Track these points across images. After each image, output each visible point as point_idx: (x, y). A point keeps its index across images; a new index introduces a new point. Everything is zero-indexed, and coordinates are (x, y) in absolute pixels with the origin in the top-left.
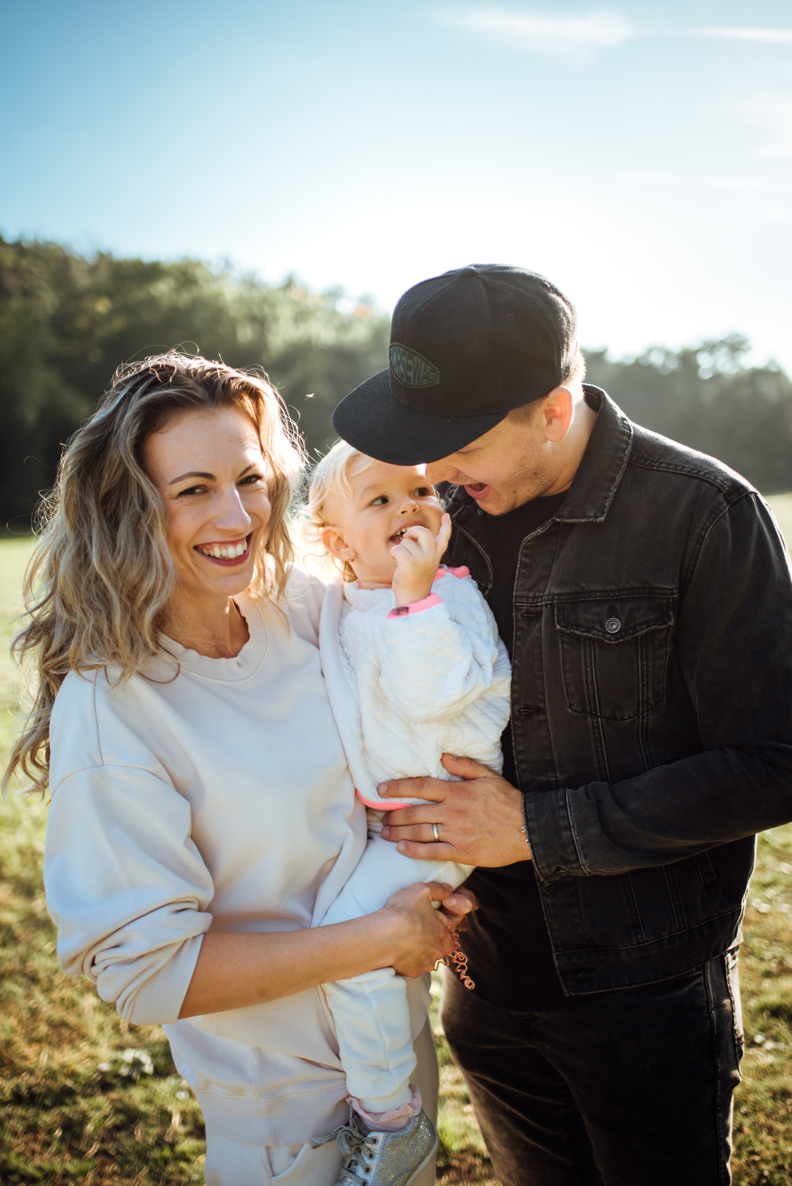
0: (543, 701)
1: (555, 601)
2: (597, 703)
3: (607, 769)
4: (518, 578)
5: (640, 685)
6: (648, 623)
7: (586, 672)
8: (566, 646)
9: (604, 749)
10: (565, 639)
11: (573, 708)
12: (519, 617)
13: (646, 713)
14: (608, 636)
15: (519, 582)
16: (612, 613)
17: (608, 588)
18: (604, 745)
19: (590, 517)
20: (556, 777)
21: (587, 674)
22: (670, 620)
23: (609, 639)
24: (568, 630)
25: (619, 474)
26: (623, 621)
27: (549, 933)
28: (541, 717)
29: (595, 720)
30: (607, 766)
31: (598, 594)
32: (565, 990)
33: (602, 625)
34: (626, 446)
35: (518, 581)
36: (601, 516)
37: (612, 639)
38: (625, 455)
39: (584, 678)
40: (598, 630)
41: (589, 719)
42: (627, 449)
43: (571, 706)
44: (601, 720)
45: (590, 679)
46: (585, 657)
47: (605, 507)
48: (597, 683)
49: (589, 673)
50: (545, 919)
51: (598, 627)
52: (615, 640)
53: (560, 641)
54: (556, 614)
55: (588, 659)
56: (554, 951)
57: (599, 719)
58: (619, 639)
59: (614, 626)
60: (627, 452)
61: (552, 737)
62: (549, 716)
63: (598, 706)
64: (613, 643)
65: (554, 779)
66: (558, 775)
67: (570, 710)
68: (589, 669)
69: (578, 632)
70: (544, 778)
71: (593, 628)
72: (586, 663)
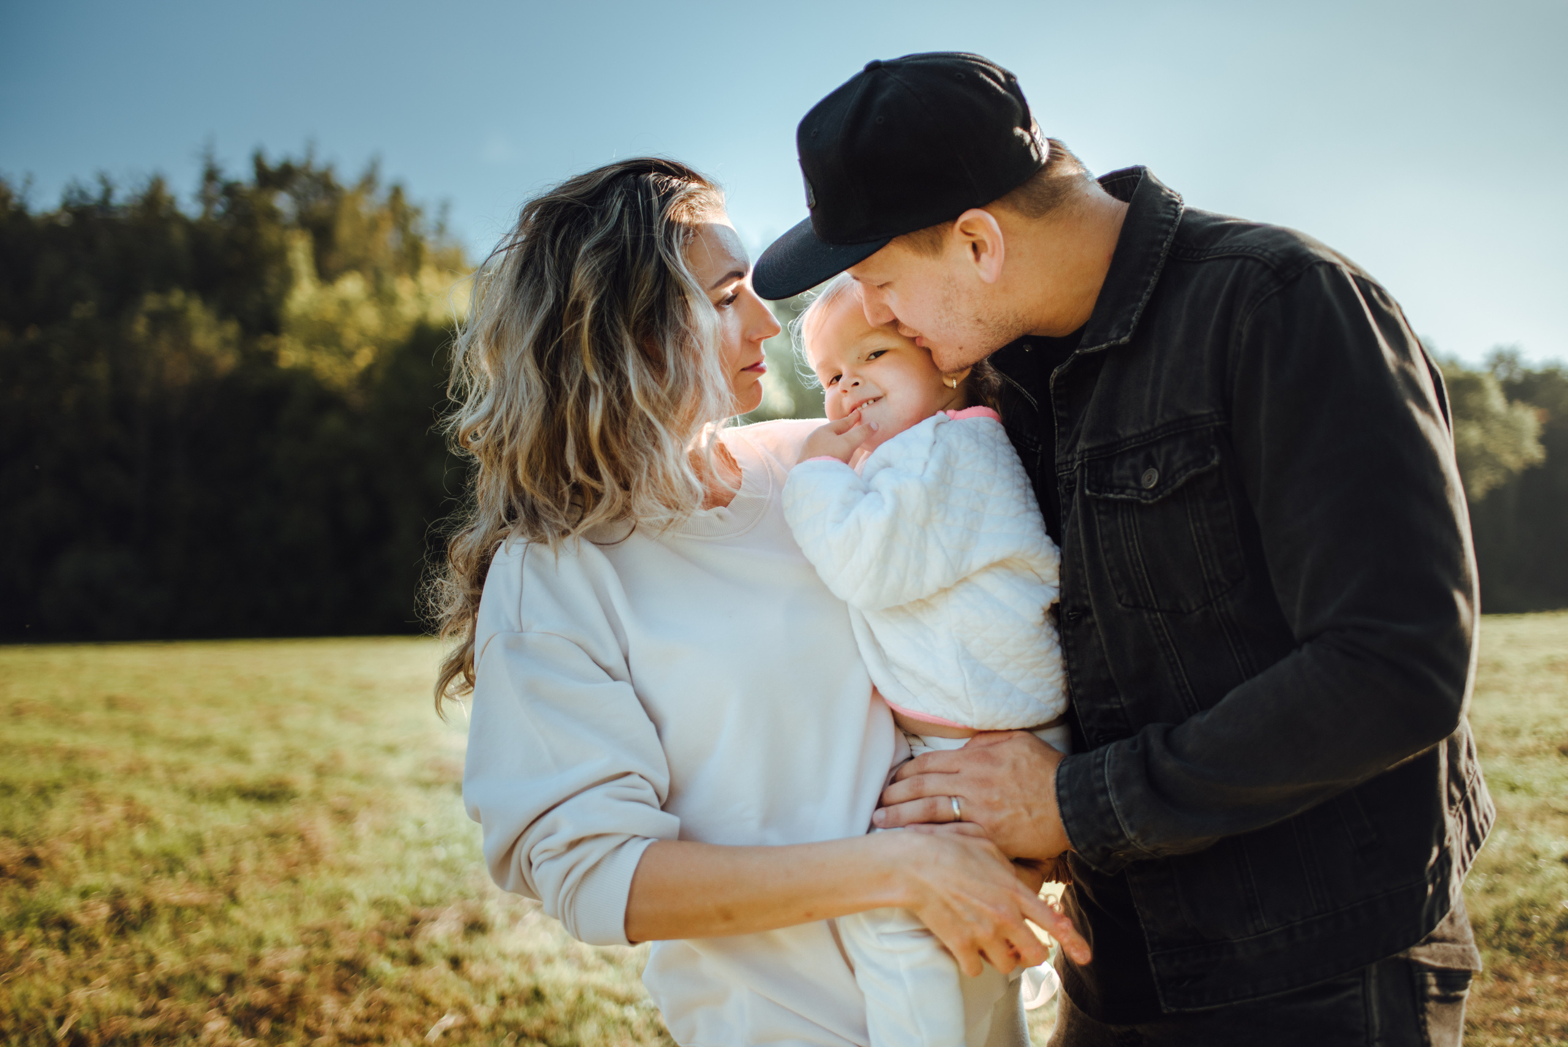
0: (1087, 597)
1: (1086, 460)
2: (1151, 591)
3: (1188, 687)
4: (1058, 439)
5: (1200, 557)
6: (1186, 467)
7: (1128, 547)
8: (1102, 517)
9: (1178, 659)
10: (1101, 508)
11: (1123, 601)
12: (1063, 491)
13: (1220, 599)
14: (1144, 494)
15: (1060, 445)
16: (1150, 462)
17: (1143, 430)
18: (1175, 652)
19: (1112, 340)
20: (1120, 703)
21: (1129, 551)
22: (1213, 457)
23: (1146, 498)
24: (1100, 494)
25: (1153, 275)
26: (1161, 471)
27: (1143, 926)
28: (1089, 620)
29: (1153, 616)
30: (1186, 682)
31: (1133, 441)
32: (1162, 1003)
33: (1137, 480)
34: (1164, 237)
35: (1058, 444)
36: (1125, 335)
37: (1149, 496)
38: (1162, 249)
39: (1127, 558)
40: (1133, 488)
41: (1146, 616)
42: (1165, 240)
43: (1120, 599)
44: (1162, 616)
45: (1134, 558)
46: (1124, 528)
47: (1131, 322)
48: (1144, 561)
49: (1132, 549)
50: (1135, 906)
51: (1132, 483)
52: (1152, 498)
53: (1095, 512)
54: (1086, 476)
55: (1128, 530)
56: (1149, 950)
57: (1158, 614)
58: (1156, 496)
59: (1151, 479)
60: (1165, 244)
61: (1104, 645)
62: (1095, 616)
63: (1152, 595)
64: (1150, 502)
65: (1118, 706)
66: (1122, 699)
67: (1120, 606)
68: (1130, 543)
69: (1111, 496)
70: (1105, 706)
71: (1127, 487)
72: (1126, 536)
